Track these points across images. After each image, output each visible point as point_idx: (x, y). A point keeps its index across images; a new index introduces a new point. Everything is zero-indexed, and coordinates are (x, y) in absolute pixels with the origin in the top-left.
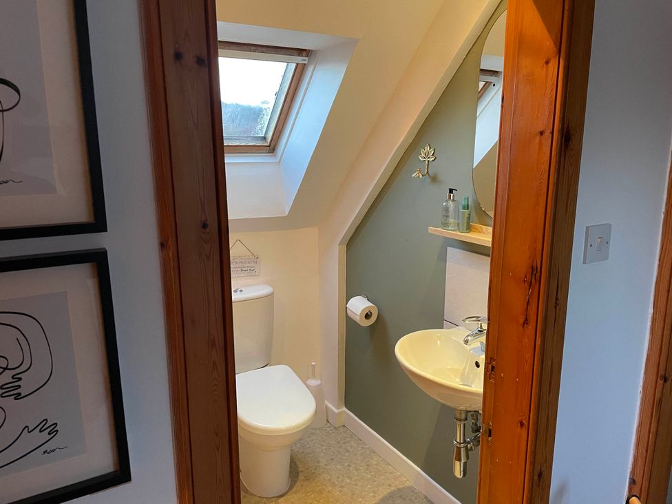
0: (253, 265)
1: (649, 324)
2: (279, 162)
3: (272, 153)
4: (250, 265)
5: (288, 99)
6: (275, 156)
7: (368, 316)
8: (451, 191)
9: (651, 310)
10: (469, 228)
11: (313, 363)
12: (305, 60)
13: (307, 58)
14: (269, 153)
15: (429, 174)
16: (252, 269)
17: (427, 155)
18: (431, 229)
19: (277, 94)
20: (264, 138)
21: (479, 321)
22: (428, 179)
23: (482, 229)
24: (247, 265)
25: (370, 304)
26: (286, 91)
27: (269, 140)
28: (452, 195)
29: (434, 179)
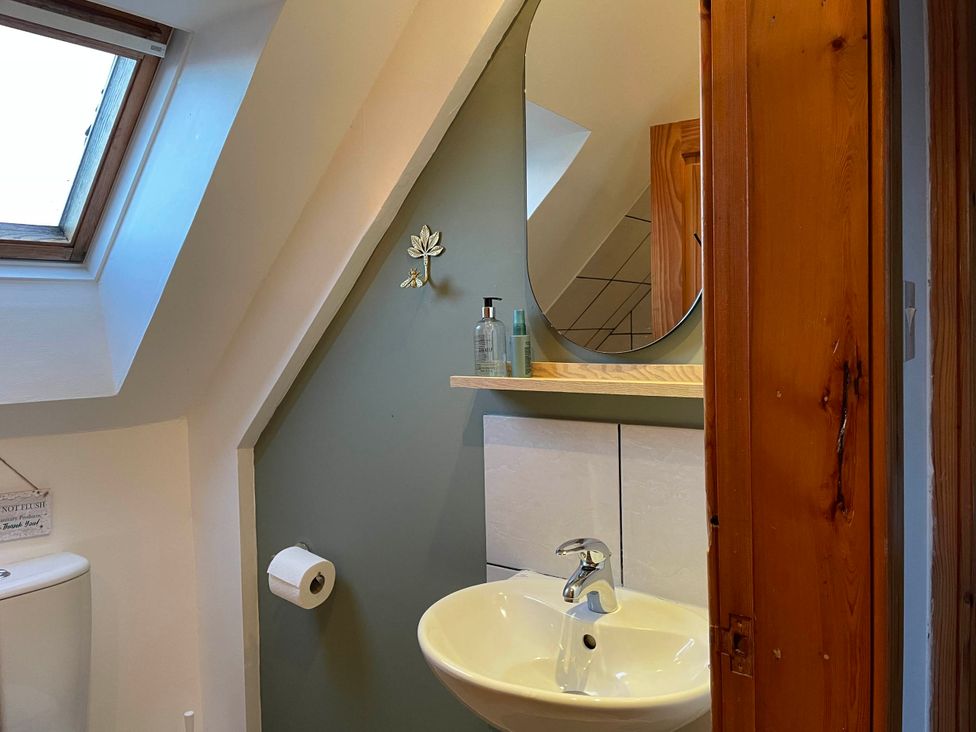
0: (35, 511)
1: (929, 497)
2: (98, 279)
3: (81, 262)
4: (27, 513)
5: (118, 142)
6: (86, 269)
7: (316, 586)
8: (488, 302)
9: (930, 470)
10: (530, 371)
11: (189, 714)
12: (159, 49)
13: (164, 47)
14: (70, 261)
15: (431, 283)
16: (31, 520)
17: (426, 247)
18: (457, 381)
19: (91, 133)
20: (60, 230)
21: (582, 548)
22: (431, 292)
23: (555, 368)
24: (18, 514)
25: (318, 560)
26: (112, 120)
27: (71, 234)
28: (491, 309)
29: (444, 290)
